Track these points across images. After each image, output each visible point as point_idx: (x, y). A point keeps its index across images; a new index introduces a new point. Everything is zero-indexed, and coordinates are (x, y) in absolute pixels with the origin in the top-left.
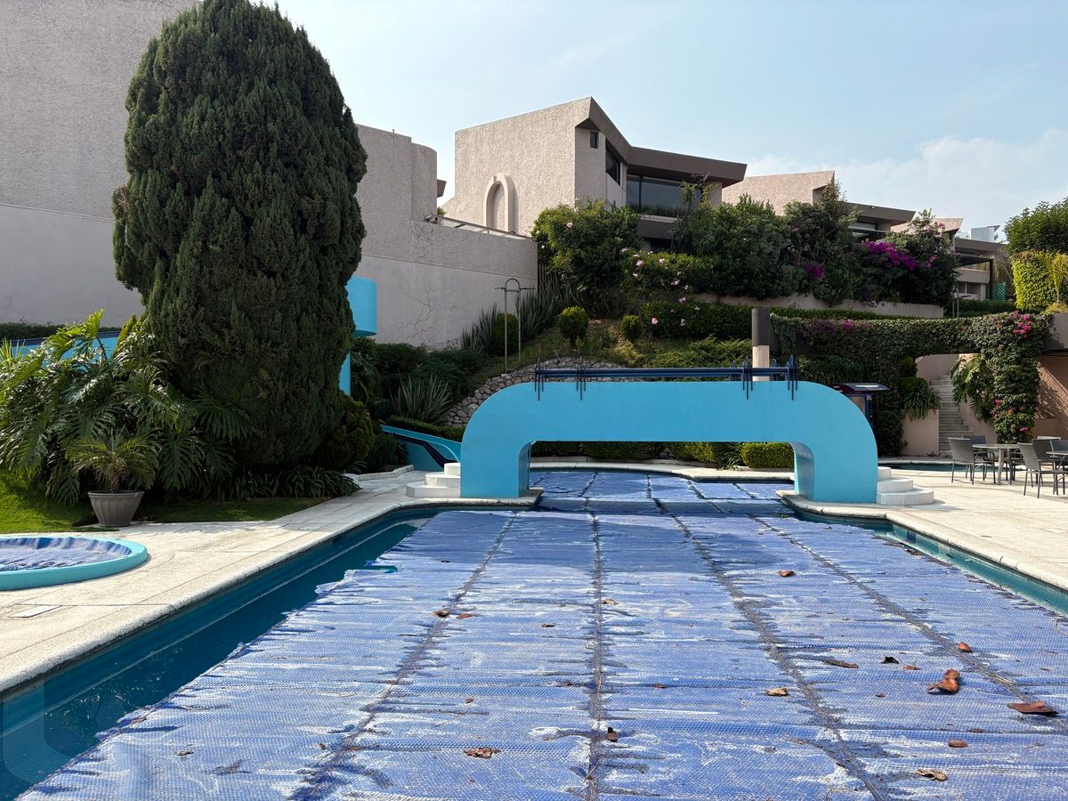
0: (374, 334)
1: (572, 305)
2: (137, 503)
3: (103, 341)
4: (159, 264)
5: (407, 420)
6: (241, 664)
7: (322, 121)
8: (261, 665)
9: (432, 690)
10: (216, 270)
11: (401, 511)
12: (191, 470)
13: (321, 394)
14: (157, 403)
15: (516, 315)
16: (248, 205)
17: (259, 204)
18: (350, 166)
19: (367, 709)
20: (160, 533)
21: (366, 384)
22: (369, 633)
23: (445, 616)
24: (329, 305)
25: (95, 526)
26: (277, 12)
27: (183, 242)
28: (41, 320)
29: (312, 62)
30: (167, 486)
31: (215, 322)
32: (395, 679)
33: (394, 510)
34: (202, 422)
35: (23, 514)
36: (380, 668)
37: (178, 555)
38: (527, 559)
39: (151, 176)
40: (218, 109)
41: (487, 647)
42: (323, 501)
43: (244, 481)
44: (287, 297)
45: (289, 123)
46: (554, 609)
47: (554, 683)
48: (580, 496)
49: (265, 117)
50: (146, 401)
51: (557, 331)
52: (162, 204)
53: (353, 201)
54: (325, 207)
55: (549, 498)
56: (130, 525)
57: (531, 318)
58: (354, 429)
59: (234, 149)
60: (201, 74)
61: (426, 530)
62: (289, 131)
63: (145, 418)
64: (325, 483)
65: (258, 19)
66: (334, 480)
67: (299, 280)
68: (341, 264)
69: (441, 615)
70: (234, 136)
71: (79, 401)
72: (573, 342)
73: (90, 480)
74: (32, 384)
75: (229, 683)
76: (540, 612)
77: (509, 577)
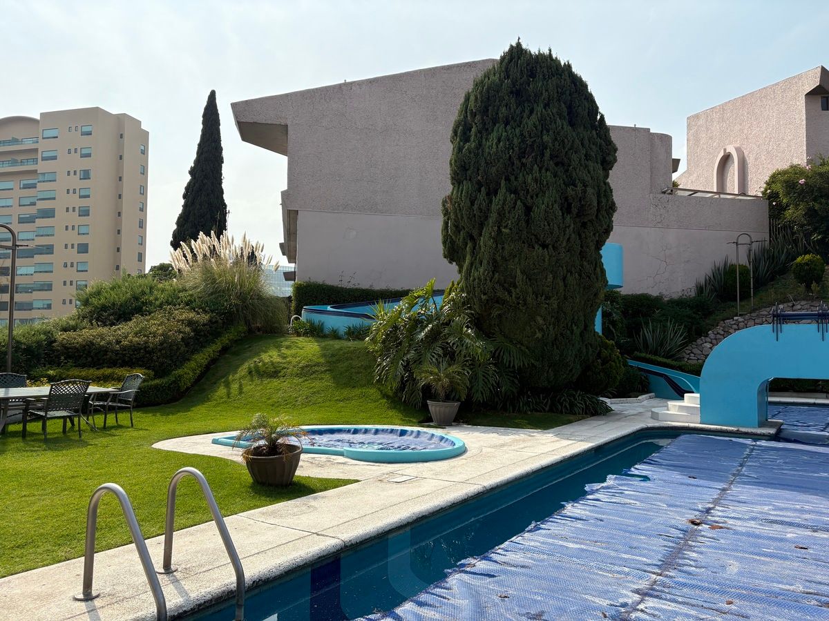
0: (621, 287)
1: (806, 252)
2: (456, 410)
3: (435, 298)
4: (470, 245)
5: (648, 356)
6: (536, 538)
7: (582, 127)
8: (550, 541)
9: (693, 587)
10: (506, 246)
11: (648, 431)
12: (490, 389)
13: (581, 335)
14: (468, 341)
15: (748, 265)
16: (529, 197)
17: (537, 196)
18: (604, 158)
19: (637, 592)
20: (471, 433)
21: (614, 327)
22: (633, 529)
23: (698, 524)
24: (588, 266)
25: (431, 424)
26: (550, 55)
27: (484, 229)
28: (397, 286)
29: (575, 85)
30: (474, 399)
31: (505, 283)
32: (659, 571)
33: (642, 430)
34: (497, 355)
35: (391, 413)
36: (645, 559)
37: (484, 450)
38: (772, 484)
39: (466, 185)
40: (510, 132)
41: (742, 558)
42: (583, 418)
43: (525, 399)
44: (557, 262)
45: (558, 133)
46: (806, 533)
47: (814, 602)
48: (822, 431)
49: (542, 132)
50: (461, 339)
51: (791, 278)
52: (472, 203)
53: (607, 184)
54: (585, 192)
55: (789, 429)
56: (452, 425)
57: (763, 267)
58: (607, 362)
59: (520, 158)
60: (498, 110)
61: (671, 449)
62: (559, 139)
63: (460, 351)
64: (586, 404)
65: (537, 63)
66: (592, 402)
67: (565, 249)
68: (597, 234)
69: (693, 523)
70: (520, 149)
71: (422, 339)
72: (808, 287)
73: (428, 392)
74: (396, 328)
75: (528, 550)
76: (791, 534)
77: (756, 498)
